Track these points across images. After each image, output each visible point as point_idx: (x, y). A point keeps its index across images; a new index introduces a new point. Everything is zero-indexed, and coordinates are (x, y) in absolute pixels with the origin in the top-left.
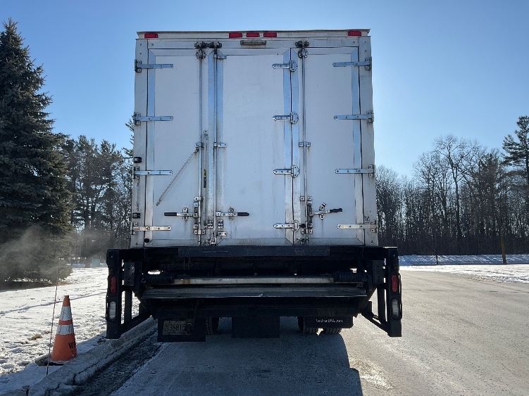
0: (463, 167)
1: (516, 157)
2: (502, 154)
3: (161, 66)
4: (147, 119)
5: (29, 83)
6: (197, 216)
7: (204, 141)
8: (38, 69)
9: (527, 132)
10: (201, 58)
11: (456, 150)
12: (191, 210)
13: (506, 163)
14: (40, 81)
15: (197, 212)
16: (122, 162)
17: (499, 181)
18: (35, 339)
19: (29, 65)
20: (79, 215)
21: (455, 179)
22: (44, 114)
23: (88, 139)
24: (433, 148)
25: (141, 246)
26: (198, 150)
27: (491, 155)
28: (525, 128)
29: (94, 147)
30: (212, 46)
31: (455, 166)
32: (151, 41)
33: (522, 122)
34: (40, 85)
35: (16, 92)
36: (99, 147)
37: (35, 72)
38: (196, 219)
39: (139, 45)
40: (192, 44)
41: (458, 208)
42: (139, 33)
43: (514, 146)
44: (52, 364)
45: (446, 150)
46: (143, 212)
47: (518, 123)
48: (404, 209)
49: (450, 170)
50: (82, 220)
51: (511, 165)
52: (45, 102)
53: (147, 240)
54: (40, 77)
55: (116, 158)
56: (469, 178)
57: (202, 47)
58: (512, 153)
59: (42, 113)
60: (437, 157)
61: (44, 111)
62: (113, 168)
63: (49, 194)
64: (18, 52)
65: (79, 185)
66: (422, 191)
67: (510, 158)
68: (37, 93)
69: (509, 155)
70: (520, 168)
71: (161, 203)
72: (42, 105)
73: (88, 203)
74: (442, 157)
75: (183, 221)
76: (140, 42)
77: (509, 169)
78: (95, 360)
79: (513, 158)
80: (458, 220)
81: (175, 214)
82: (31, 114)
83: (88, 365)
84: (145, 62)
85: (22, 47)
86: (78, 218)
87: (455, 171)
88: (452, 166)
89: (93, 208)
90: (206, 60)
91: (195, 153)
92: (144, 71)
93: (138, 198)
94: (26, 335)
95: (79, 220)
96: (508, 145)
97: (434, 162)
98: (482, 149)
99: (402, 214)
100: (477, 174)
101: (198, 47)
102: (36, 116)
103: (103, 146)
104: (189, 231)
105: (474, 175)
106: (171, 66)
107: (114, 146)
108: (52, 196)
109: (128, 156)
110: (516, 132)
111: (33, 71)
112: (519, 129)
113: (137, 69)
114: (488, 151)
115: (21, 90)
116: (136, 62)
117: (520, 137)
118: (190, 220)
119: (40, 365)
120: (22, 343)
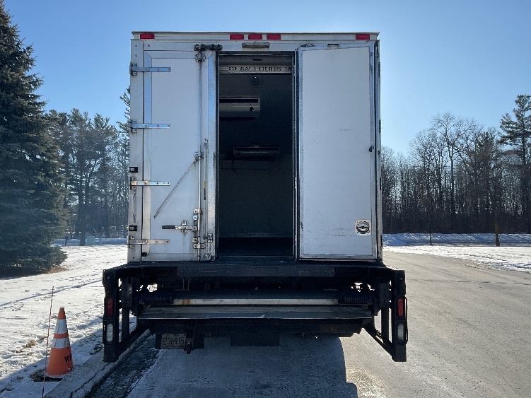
0: (459, 146)
1: (513, 137)
2: (499, 133)
3: (159, 70)
4: (143, 126)
5: (19, 64)
6: (196, 229)
7: (204, 150)
8: (28, 48)
9: (525, 110)
10: (201, 61)
11: (453, 128)
12: (191, 222)
13: (502, 142)
14: (29, 61)
15: (197, 226)
16: (115, 137)
17: (495, 159)
18: (30, 347)
19: (18, 44)
20: (72, 189)
21: (451, 157)
22: (36, 97)
23: (81, 113)
24: (431, 126)
25: (138, 260)
26: (197, 160)
27: (487, 134)
28: (523, 107)
29: (87, 122)
30: (212, 48)
31: (451, 144)
32: (148, 42)
33: (521, 100)
34: (30, 66)
35: (6, 74)
36: (93, 121)
37: (25, 52)
38: (195, 232)
39: (134, 47)
40: (191, 47)
41: (453, 186)
42: (134, 33)
43: (511, 125)
44: (48, 379)
45: (443, 129)
46: (140, 224)
47: (517, 102)
48: (398, 187)
49: (446, 149)
50: (76, 194)
51: (507, 144)
52: (36, 83)
53: (144, 254)
54: (30, 57)
55: (109, 132)
56: (465, 156)
57: (201, 49)
58: (509, 132)
59: (33, 95)
60: (434, 136)
61: (35, 93)
62: (108, 143)
63: (42, 179)
64: (6, 30)
65: (73, 160)
66: (417, 169)
67: (507, 137)
68: (27, 74)
69: (506, 134)
70: (515, 147)
71: (159, 215)
72: (33, 87)
73: (82, 178)
74: (439, 135)
75: (181, 234)
76: (135, 42)
77: (506, 148)
78: (92, 374)
79: (510, 138)
80: (452, 198)
81: (173, 227)
82: (21, 97)
83: (85, 381)
84: (140, 65)
85: (10, 25)
86: (72, 192)
87: (451, 150)
88: (448, 144)
89: (87, 183)
90: (205, 64)
91: (194, 163)
92: (140, 75)
93: (135, 210)
94: (20, 342)
95: (73, 194)
96: (506, 124)
97: (430, 139)
98: (480, 128)
99: (397, 192)
100: (472, 152)
101: (196, 49)
102: (27, 97)
103: (97, 120)
104: (188, 245)
105: (469, 153)
106: (169, 70)
107: (107, 121)
108: (45, 181)
109: (122, 130)
110: (514, 111)
111: (23, 50)
112: (517, 107)
113: (132, 72)
114: (485, 130)
115: (11, 71)
116: (132, 65)
117: (517, 116)
118: (189, 234)
119: (35, 381)
120: (17, 352)
